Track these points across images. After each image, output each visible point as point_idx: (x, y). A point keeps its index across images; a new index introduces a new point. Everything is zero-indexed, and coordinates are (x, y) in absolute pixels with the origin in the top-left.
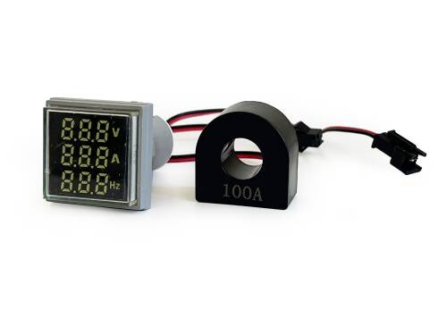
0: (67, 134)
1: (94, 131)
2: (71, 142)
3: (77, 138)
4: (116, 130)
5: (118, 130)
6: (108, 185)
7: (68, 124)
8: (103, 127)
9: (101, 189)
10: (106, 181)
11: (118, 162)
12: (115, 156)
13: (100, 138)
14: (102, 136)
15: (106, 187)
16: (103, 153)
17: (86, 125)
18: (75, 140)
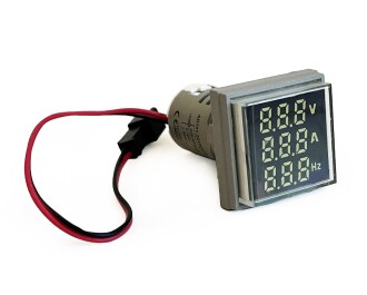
4: (312, 108)
5: (315, 105)
6: (309, 168)
8: (300, 107)
9: (304, 175)
10: (308, 165)
11: (317, 140)
12: (314, 134)
15: (308, 171)
16: (302, 135)
18: (274, 130)
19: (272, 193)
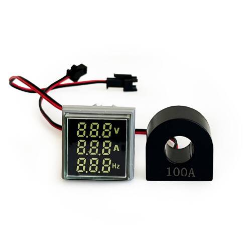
0: (81, 133)
1: (101, 130)
2: (84, 138)
3: (89, 135)
4: (117, 130)
5: (118, 129)
6: (111, 166)
7: (82, 127)
8: (107, 127)
9: (106, 169)
10: (110, 164)
11: (118, 150)
12: (116, 146)
13: (105, 135)
14: (107, 133)
15: (109, 167)
16: (107, 145)
17: (95, 127)
18: (87, 137)
19: (81, 174)
